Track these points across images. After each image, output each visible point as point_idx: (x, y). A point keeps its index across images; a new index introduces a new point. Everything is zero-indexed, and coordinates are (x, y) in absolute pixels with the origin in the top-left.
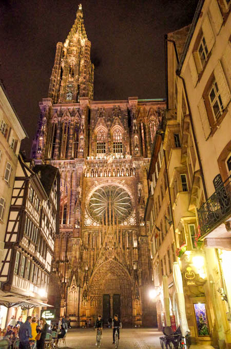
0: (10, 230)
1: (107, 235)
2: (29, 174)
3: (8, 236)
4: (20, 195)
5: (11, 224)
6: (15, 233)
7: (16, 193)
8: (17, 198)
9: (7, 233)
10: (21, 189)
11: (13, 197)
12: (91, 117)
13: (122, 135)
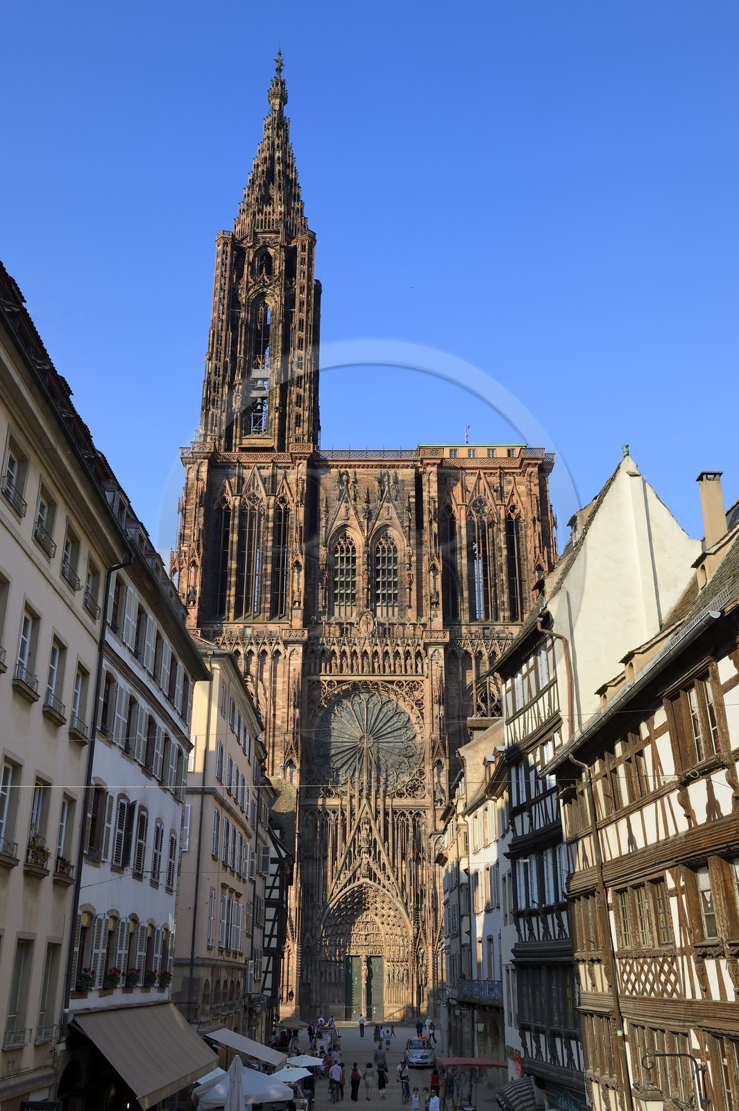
0: (268, 932)
2: (284, 854)
3: (267, 940)
4: (275, 885)
5: (269, 925)
6: (275, 936)
7: (270, 881)
8: (272, 888)
9: (265, 936)
10: (275, 876)
11: (266, 888)
12: (321, 498)
13: (399, 554)
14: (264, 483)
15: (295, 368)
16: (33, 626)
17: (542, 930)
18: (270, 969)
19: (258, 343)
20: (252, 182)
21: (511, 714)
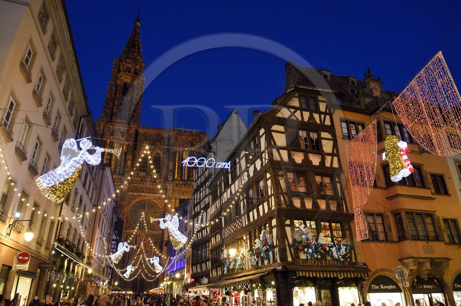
1: (141, 238)
2: (118, 238)
7: (113, 246)
10: (115, 245)
11: (112, 248)
12: (138, 139)
13: (162, 159)
14: (121, 134)
15: (134, 101)
16: (59, 119)
17: (201, 235)
18: (111, 273)
19: (123, 92)
20: (127, 46)
21: (196, 179)
